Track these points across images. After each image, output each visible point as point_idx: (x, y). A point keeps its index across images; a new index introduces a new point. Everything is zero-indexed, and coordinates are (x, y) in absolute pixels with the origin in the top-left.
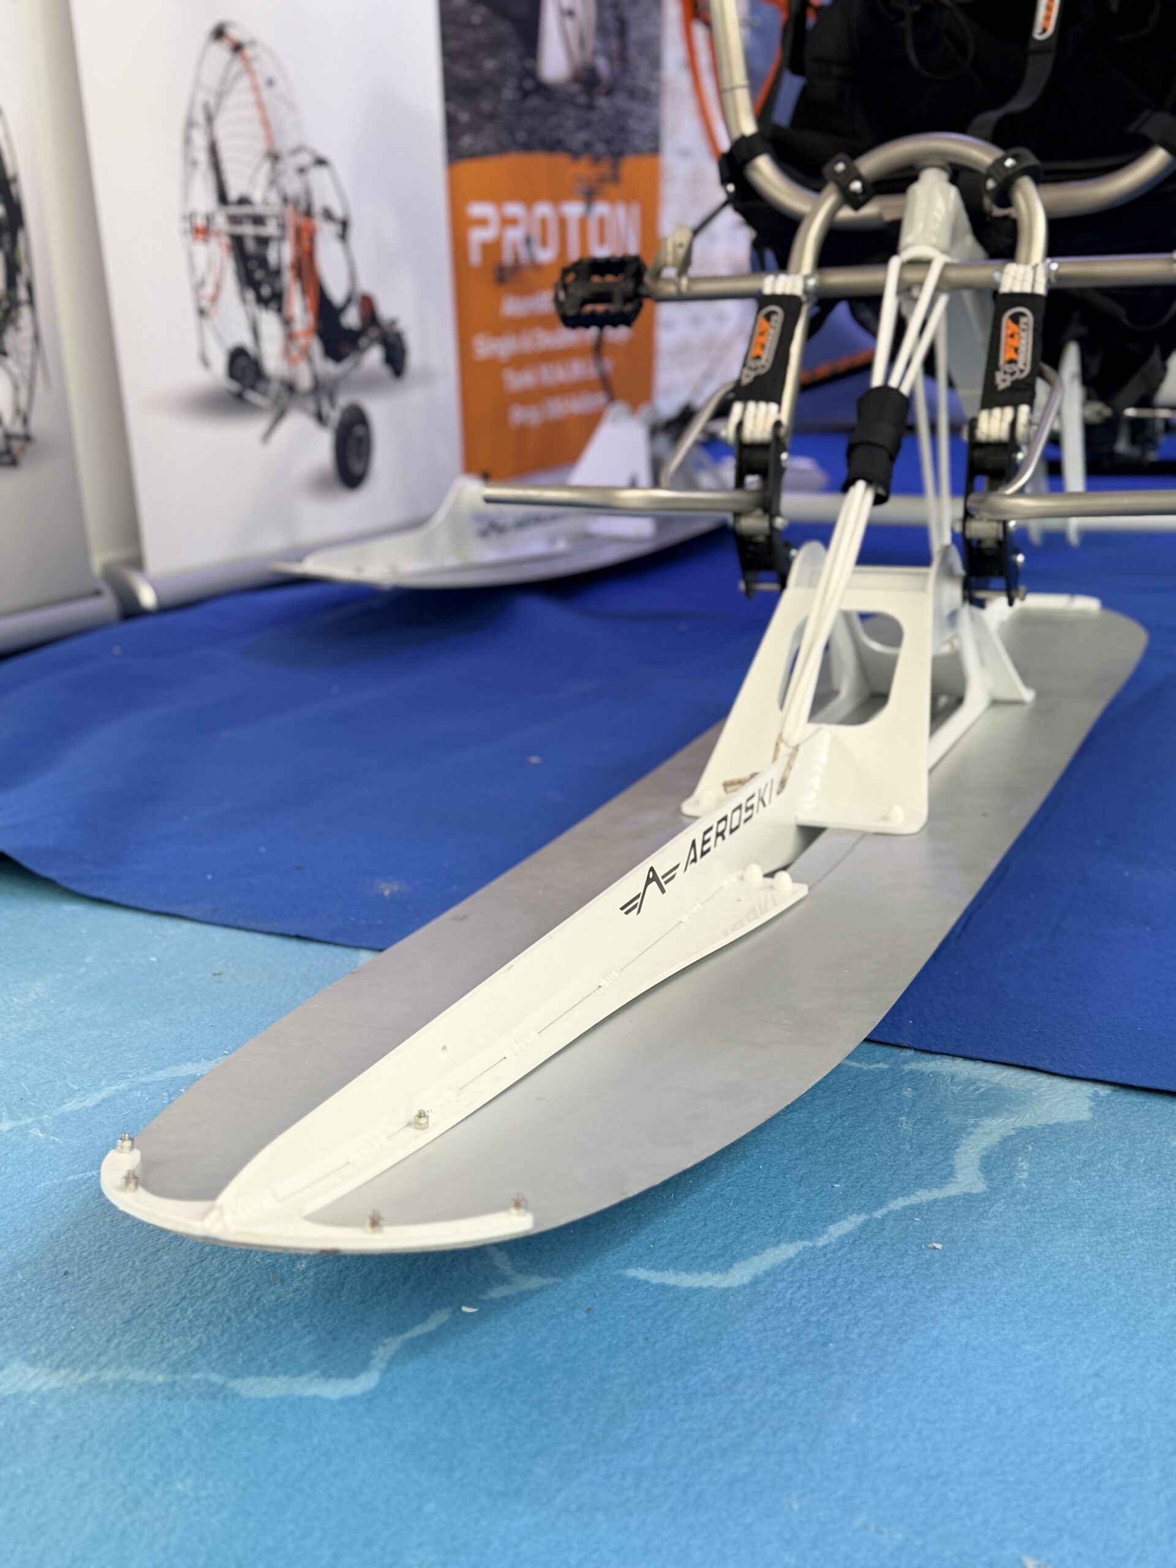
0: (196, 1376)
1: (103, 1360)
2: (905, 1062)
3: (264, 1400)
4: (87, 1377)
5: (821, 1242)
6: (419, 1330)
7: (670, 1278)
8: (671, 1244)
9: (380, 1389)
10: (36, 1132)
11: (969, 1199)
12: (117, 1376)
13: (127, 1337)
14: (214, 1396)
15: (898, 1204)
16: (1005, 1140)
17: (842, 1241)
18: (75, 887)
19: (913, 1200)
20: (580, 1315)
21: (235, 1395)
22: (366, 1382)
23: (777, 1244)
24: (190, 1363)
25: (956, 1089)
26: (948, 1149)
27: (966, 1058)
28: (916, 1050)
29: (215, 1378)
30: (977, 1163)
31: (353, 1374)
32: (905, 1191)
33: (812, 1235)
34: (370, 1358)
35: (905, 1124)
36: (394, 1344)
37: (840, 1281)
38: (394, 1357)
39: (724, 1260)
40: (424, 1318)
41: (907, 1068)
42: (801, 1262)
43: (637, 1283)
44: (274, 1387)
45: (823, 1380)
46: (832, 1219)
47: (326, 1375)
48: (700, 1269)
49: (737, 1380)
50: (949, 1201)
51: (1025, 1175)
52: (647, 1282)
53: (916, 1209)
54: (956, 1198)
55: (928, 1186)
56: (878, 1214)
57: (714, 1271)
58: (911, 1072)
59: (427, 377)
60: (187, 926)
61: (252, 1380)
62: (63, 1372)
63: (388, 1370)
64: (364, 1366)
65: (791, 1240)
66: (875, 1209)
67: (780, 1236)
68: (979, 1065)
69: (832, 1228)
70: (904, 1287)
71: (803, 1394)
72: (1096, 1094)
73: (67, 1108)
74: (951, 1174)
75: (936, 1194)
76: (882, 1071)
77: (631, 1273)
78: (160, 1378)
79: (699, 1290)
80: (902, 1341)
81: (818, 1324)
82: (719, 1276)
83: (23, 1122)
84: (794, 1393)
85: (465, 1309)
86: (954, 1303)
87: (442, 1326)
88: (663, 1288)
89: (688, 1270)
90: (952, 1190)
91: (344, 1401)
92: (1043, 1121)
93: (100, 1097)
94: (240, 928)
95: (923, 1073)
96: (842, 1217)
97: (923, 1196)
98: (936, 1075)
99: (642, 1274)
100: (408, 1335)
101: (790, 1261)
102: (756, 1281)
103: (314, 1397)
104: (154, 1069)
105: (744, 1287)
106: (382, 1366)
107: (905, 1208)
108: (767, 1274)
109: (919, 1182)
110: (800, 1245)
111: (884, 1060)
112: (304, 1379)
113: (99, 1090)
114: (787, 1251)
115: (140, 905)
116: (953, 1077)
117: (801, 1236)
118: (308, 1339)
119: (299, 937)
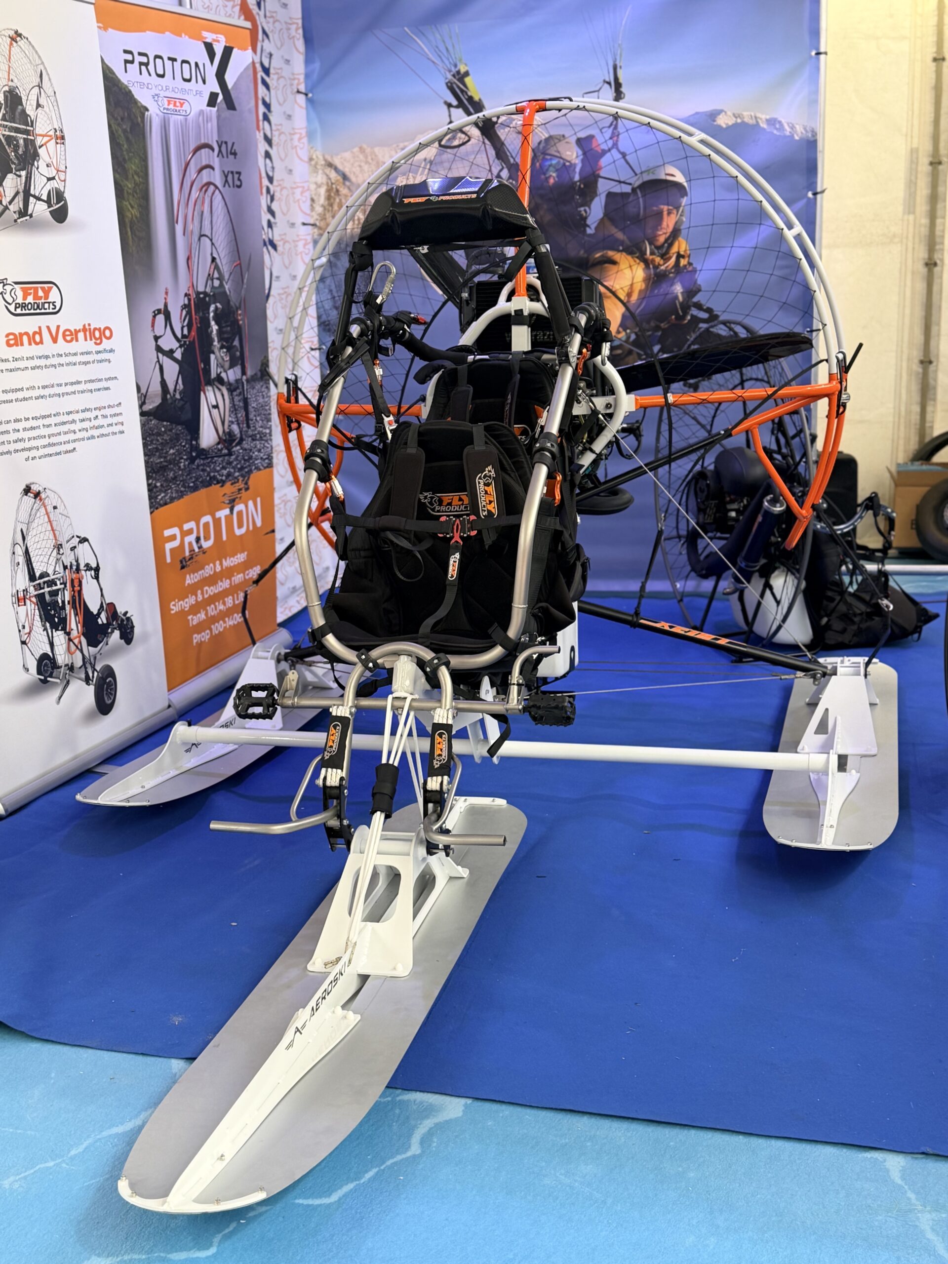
0: (156, 1255)
1: (122, 1252)
2: (398, 1096)
3: (180, 1260)
4: (119, 1259)
5: (362, 1181)
6: (227, 1231)
7: (310, 1202)
8: (310, 1188)
9: (217, 1252)
10: (64, 1165)
11: (414, 1157)
12: (129, 1257)
13: (128, 1243)
14: (164, 1261)
15: (389, 1162)
16: (431, 1129)
17: (369, 1180)
18: (33, 1034)
19: (395, 1160)
20: (281, 1219)
21: (171, 1260)
22: (213, 1250)
23: (347, 1184)
24: (152, 1251)
25: (415, 1107)
26: (409, 1136)
27: (421, 1091)
28: (402, 1089)
29: (162, 1255)
30: (419, 1141)
31: (208, 1248)
32: (392, 1157)
33: (359, 1179)
34: (212, 1242)
35: (395, 1126)
36: (218, 1237)
37: (368, 1196)
38: (220, 1241)
39: (328, 1193)
40: (228, 1226)
41: (398, 1099)
42: (354, 1190)
43: (300, 1205)
44: (183, 1256)
45: (360, 1232)
46: (367, 1172)
47: (199, 1250)
48: (321, 1197)
49: (333, 1236)
50: (407, 1159)
51: (435, 1144)
52: (302, 1204)
53: (395, 1163)
54: (410, 1157)
55: (400, 1154)
56: (382, 1168)
57: (326, 1197)
58: (400, 1101)
59: (145, 637)
60: (90, 1051)
61: (175, 1254)
62: (110, 1258)
63: (219, 1245)
64: (211, 1245)
65: (352, 1182)
66: (381, 1165)
67: (349, 1180)
68: (425, 1094)
69: (366, 1175)
70: (389, 1195)
71: (354, 1238)
72: (466, 1103)
73: (73, 1153)
74: (409, 1147)
75: (404, 1156)
76: (389, 1102)
77: (297, 1201)
78: (144, 1257)
79: (320, 1205)
80: (387, 1215)
81: (360, 1213)
82: (327, 1199)
83: (57, 1162)
84: (351, 1238)
85: (242, 1221)
86: (405, 1199)
87: (235, 1228)
88: (308, 1206)
89: (316, 1198)
90: (409, 1154)
91: (207, 1258)
92: (444, 1119)
93: (84, 1146)
94: (115, 1051)
95: (404, 1101)
96: (370, 1170)
97: (399, 1157)
98: (409, 1101)
99: (300, 1201)
100: (224, 1233)
101: (351, 1190)
102: (340, 1199)
103: (197, 1258)
104: (102, 1131)
105: (336, 1202)
106: (217, 1244)
107: (392, 1164)
108: (343, 1196)
109: (398, 1152)
110: (355, 1183)
111: (390, 1096)
112: (192, 1252)
113: (82, 1144)
114: (351, 1186)
115: (66, 1042)
116: (415, 1101)
117: (356, 1180)
118: (190, 1238)
119: (143, 1054)
